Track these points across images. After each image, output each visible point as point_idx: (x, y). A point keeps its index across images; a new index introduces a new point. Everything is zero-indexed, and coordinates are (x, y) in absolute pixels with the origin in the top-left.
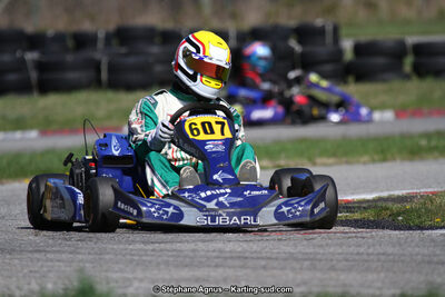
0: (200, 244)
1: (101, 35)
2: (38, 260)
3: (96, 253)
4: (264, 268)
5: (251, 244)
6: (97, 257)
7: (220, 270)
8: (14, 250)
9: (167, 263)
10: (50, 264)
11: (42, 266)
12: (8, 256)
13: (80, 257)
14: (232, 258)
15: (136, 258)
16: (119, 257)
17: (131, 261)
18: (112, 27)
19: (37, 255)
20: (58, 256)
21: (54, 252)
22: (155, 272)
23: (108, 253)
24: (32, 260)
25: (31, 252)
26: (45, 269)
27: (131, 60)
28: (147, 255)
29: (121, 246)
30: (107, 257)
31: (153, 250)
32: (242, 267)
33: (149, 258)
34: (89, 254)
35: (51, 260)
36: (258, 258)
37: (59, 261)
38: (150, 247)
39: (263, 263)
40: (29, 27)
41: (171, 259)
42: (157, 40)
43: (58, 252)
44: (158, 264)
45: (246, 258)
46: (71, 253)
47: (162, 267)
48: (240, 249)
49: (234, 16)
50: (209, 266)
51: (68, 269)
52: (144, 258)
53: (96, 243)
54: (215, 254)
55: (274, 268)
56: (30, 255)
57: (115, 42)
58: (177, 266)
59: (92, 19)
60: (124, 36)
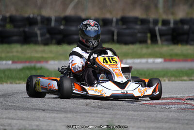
0: (158, 113)
1: (114, 20)
2: (88, 116)
3: (112, 115)
4: (187, 124)
5: (181, 113)
6: (113, 116)
7: (168, 124)
8: (77, 112)
9: (144, 120)
10: (93, 118)
11: (89, 119)
12: (75, 114)
13: (106, 116)
14: (172, 119)
15: (130, 117)
16: (123, 117)
17: (128, 119)
18: (119, 17)
19: (87, 114)
20: (96, 115)
21: (95, 113)
22: (139, 124)
23: (118, 115)
24: (85, 116)
25: (85, 113)
26: (91, 120)
27: (127, 31)
28: (135, 116)
29: (124, 112)
30: (118, 116)
31: (138, 114)
32: (178, 123)
33: (135, 118)
34: (110, 115)
35: (94, 117)
36: (184, 120)
37: (97, 117)
38: (136, 113)
39: (186, 122)
40: (83, 16)
41: (146, 118)
42: (139, 23)
43: (97, 113)
44: (140, 120)
45: (179, 119)
46: (102, 114)
47: (142, 122)
48: (176, 116)
49: (173, 14)
50: (163, 122)
51: (101, 121)
52: (134, 117)
53: (113, 110)
54: (165, 117)
55: (192, 124)
56: (84, 114)
57: (120, 23)
58: (148, 122)
59: (111, 13)
60: (124, 20)
